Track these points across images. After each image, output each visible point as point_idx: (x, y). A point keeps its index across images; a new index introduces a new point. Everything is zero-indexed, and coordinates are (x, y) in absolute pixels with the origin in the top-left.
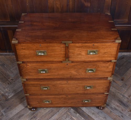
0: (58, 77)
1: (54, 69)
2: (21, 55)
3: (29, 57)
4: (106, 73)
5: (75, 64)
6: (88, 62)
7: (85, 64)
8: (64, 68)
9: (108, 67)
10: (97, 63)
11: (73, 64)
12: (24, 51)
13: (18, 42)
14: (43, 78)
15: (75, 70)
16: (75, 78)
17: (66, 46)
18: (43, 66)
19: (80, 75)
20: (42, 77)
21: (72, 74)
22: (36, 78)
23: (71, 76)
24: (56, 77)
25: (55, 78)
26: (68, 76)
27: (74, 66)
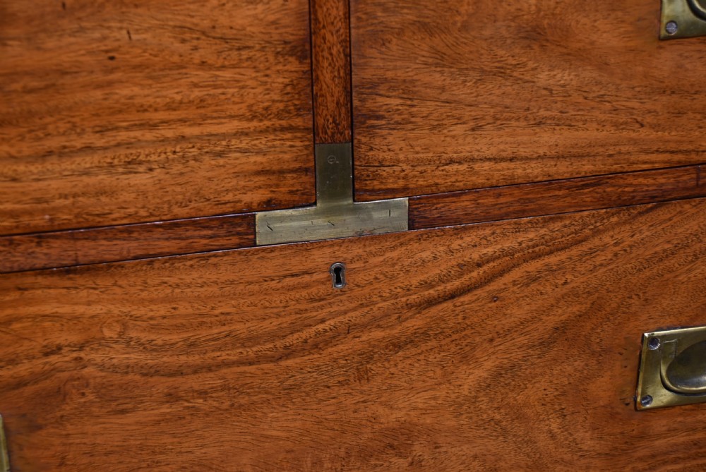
1: (118, 397)
6: (659, 199)
7: (616, 232)
15: (469, 377)
27: (452, 296)
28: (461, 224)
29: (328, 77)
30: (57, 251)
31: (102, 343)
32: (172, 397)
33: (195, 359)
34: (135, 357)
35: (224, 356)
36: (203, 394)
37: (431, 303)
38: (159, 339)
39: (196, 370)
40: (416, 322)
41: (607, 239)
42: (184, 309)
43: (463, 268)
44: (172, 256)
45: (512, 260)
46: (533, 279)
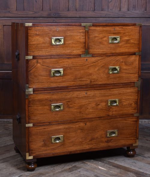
0: (75, 83)
1: (71, 68)
2: (33, 44)
3: (42, 49)
4: (132, 75)
6: (110, 56)
8: (83, 66)
11: (94, 59)
12: (38, 38)
13: (33, 24)
14: (56, 86)
15: (96, 69)
16: (97, 85)
17: (86, 31)
21: (92, 76)
27: (95, 62)
28: (96, 57)
29: (87, 45)
30: (68, 57)
32: (75, 69)
34: (72, 65)
36: (77, 69)
37: (93, 63)
38: (74, 64)
39: (77, 67)
40: (92, 64)
41: (106, 59)
42: (76, 62)
43: (96, 60)
44: (76, 57)
45: (99, 60)
46: (101, 61)
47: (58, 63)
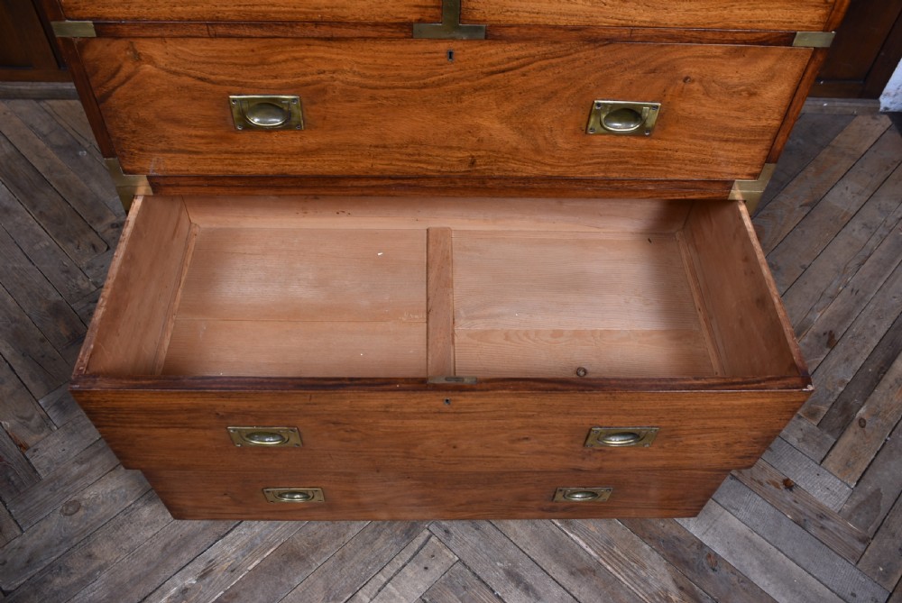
0: (380, 165)
1: (349, 95)
4: (729, 146)
5: (513, 50)
6: (610, 41)
7: (587, 53)
8: (425, 86)
9: (751, 94)
10: (678, 53)
11: (496, 53)
14: (271, 171)
15: (508, 108)
16: (506, 178)
18: (263, 63)
19: (537, 151)
20: (260, 166)
21: (480, 141)
22: (217, 168)
23: (473, 163)
24: (362, 165)
25: (358, 178)
26: (454, 161)
27: (503, 71)
28: (510, 40)
30: (323, 31)
31: (343, 72)
32: (373, 98)
33: (383, 83)
34: (357, 79)
35: (396, 84)
36: (386, 98)
37: (493, 73)
38: (368, 73)
39: (384, 88)
40: (486, 80)
41: (581, 55)
42: (379, 61)
43: (510, 59)
44: (375, 38)
45: (533, 59)
46: (543, 69)
47: (262, 63)
